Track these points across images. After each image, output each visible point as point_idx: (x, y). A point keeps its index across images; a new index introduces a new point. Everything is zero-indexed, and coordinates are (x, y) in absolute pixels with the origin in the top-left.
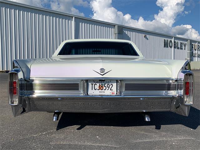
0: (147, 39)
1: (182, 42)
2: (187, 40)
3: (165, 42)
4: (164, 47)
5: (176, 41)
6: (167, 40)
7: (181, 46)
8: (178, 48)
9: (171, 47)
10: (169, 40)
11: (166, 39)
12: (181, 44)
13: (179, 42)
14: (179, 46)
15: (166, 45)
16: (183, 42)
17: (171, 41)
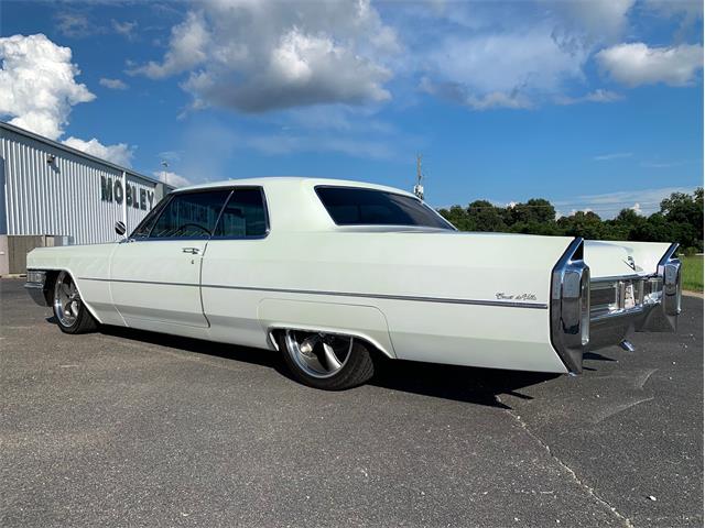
0: (58, 171)
1: (143, 187)
2: (156, 184)
3: (103, 186)
4: (103, 199)
5: (132, 184)
6: (110, 179)
7: (143, 200)
8: (136, 206)
9: (119, 201)
10: (114, 179)
11: (107, 176)
12: (143, 192)
13: (138, 187)
14: (138, 200)
15: (107, 194)
16: (147, 188)
17: (118, 184)
